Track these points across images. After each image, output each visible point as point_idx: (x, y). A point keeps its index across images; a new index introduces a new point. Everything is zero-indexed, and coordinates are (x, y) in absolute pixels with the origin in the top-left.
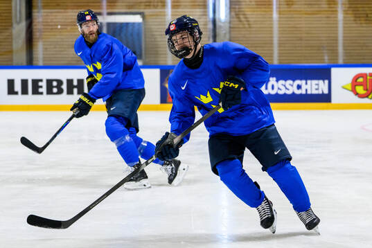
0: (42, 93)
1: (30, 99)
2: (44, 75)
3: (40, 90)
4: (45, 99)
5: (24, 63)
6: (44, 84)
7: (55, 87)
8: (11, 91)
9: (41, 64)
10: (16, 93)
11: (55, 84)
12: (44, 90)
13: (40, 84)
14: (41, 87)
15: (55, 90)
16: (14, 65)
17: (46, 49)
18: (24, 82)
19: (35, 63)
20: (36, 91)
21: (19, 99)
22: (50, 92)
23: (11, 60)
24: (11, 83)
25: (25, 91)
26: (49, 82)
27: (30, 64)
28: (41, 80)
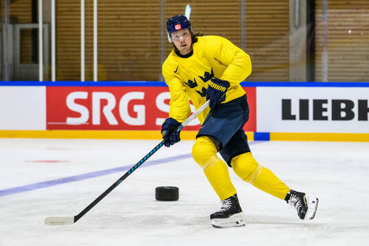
0: (326, 118)
1: (311, 125)
2: (330, 94)
3: (324, 114)
4: (330, 126)
5: (304, 79)
6: (329, 106)
7: (343, 110)
8: (287, 114)
9: (325, 80)
10: (293, 118)
11: (343, 106)
12: (329, 114)
13: (324, 106)
14: (326, 110)
15: (343, 114)
16: (291, 81)
17: (333, 60)
18: (304, 104)
19: (317, 79)
20: (318, 116)
21: (297, 126)
22: (336, 117)
23: (288, 75)
24: (286, 104)
25: (304, 116)
26: (336, 104)
27: (312, 81)
28: (326, 101)
